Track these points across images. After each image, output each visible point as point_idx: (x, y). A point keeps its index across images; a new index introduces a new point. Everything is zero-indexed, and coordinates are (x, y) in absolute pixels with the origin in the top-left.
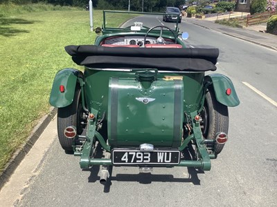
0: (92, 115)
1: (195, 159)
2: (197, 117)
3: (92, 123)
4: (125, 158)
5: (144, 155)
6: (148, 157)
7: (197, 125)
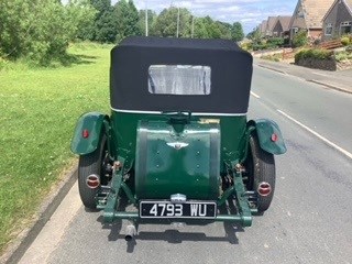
0: (117, 163)
1: (234, 213)
2: (238, 165)
3: (117, 173)
4: (154, 211)
5: (176, 208)
6: (180, 210)
7: (238, 175)
